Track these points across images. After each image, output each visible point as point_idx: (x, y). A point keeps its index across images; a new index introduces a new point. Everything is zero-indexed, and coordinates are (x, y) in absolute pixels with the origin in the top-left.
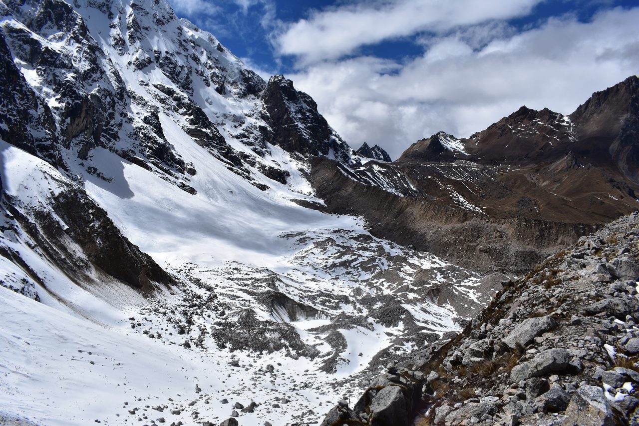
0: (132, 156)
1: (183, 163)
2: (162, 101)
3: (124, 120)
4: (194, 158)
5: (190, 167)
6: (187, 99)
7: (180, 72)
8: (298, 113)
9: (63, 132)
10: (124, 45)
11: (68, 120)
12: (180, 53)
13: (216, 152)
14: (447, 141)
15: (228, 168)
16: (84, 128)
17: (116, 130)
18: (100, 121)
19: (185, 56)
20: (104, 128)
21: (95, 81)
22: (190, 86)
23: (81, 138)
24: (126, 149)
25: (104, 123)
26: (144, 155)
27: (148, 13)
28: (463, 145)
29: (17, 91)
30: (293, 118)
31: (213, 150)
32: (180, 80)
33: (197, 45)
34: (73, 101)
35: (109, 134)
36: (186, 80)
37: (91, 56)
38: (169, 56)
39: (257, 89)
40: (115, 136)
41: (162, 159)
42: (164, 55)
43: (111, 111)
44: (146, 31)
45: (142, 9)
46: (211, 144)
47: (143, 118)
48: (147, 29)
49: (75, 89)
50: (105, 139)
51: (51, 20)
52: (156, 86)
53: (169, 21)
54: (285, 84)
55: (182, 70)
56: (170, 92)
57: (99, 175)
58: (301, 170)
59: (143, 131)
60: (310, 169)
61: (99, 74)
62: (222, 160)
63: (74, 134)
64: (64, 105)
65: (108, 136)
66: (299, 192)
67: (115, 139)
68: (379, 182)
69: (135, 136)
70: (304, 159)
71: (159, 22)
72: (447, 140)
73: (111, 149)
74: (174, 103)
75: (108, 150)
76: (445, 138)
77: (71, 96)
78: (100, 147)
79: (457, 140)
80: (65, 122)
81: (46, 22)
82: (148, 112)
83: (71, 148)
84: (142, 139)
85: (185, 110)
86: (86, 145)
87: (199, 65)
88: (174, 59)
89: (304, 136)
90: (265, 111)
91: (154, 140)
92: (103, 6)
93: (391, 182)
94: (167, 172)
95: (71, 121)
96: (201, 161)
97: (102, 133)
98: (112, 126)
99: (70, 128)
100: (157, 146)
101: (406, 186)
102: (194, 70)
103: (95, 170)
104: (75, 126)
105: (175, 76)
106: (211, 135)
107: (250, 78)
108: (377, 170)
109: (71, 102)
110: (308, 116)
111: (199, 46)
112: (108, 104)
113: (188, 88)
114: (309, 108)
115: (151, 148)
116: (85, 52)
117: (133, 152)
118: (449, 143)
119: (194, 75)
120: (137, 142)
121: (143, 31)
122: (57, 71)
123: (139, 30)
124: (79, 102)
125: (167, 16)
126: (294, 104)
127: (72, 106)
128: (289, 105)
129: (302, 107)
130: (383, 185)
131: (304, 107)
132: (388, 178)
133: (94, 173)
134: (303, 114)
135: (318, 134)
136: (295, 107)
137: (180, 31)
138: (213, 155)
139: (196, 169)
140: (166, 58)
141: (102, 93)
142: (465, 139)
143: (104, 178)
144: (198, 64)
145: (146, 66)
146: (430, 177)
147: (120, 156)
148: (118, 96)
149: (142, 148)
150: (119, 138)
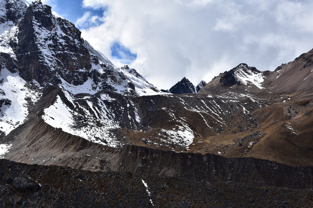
8: (50, 40)
14: (245, 74)
28: (263, 78)
30: (39, 45)
39: (17, 15)
54: (40, 10)
58: (28, 99)
60: (39, 99)
66: (7, 122)
68: (97, 112)
70: (38, 88)
72: (246, 72)
76: (245, 70)
79: (259, 72)
89: (46, 63)
90: (16, 37)
93: (114, 113)
101: (130, 117)
107: (12, 4)
108: (104, 99)
110: (60, 43)
114: (64, 35)
118: (248, 76)
126: (47, 31)
128: (40, 31)
129: (56, 34)
130: (99, 116)
131: (58, 34)
132: (113, 108)
134: (55, 41)
135: (69, 63)
136: (47, 33)
142: (268, 71)
146: (164, 108)
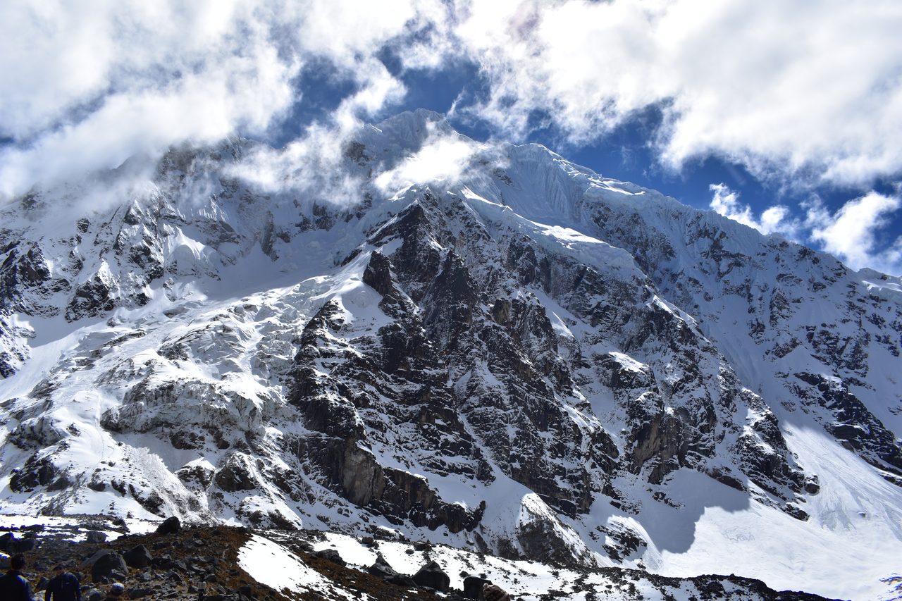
0: (724, 475)
1: (802, 477)
2: (802, 394)
3: (727, 430)
4: (824, 468)
5: (811, 482)
6: (840, 386)
7: (844, 347)
9: (628, 457)
10: (763, 331)
11: (636, 444)
12: (848, 321)
13: (873, 455)
15: (887, 478)
16: (658, 449)
17: (709, 445)
18: (686, 436)
19: (856, 322)
20: (691, 445)
21: (688, 391)
22: (862, 363)
23: (653, 460)
24: (718, 467)
25: (691, 439)
26: (744, 471)
27: (800, 280)
29: (554, 427)
31: (868, 453)
32: (843, 358)
33: (883, 300)
34: (642, 422)
35: (699, 451)
36: (853, 356)
37: (687, 363)
38: (827, 329)
40: (709, 452)
41: (770, 475)
42: (819, 329)
43: (704, 423)
44: (798, 304)
45: (793, 277)
46: (866, 445)
47: (753, 424)
48: (798, 301)
49: (644, 409)
50: (693, 458)
51: (653, 332)
52: (797, 375)
53: (833, 281)
55: (846, 343)
56: (814, 380)
57: (666, 501)
59: (747, 442)
61: (696, 381)
62: (882, 467)
63: (644, 457)
64: (631, 427)
65: (697, 454)
67: (707, 456)
69: (736, 449)
71: (817, 287)
73: (699, 468)
74: (821, 394)
75: (695, 470)
77: (639, 418)
78: (685, 468)
80: (631, 445)
81: (648, 335)
82: (762, 416)
83: (641, 473)
84: (745, 451)
85: (835, 401)
86: (659, 468)
87: (883, 327)
88: (833, 332)
91: (760, 452)
92: (742, 289)
94: (772, 491)
95: (639, 444)
96: (832, 473)
97: (689, 451)
98: (704, 441)
99: (638, 453)
100: (762, 459)
102: (873, 338)
103: (664, 495)
104: (644, 448)
105: (836, 355)
106: (867, 432)
109: (639, 423)
111: (886, 301)
112: (701, 416)
113: (858, 367)
115: (754, 462)
116: (680, 360)
117: (727, 469)
119: (873, 343)
120: (738, 457)
121: (793, 306)
122: (632, 392)
123: (786, 306)
124: (648, 422)
125: (831, 275)
127: (640, 428)
133: (661, 499)
137: (852, 289)
138: (867, 461)
139: (820, 485)
140: (824, 333)
141: (695, 403)
143: (671, 505)
144: (880, 327)
145: (790, 351)
147: (710, 476)
148: (724, 402)
149: (743, 463)
150: (714, 454)
